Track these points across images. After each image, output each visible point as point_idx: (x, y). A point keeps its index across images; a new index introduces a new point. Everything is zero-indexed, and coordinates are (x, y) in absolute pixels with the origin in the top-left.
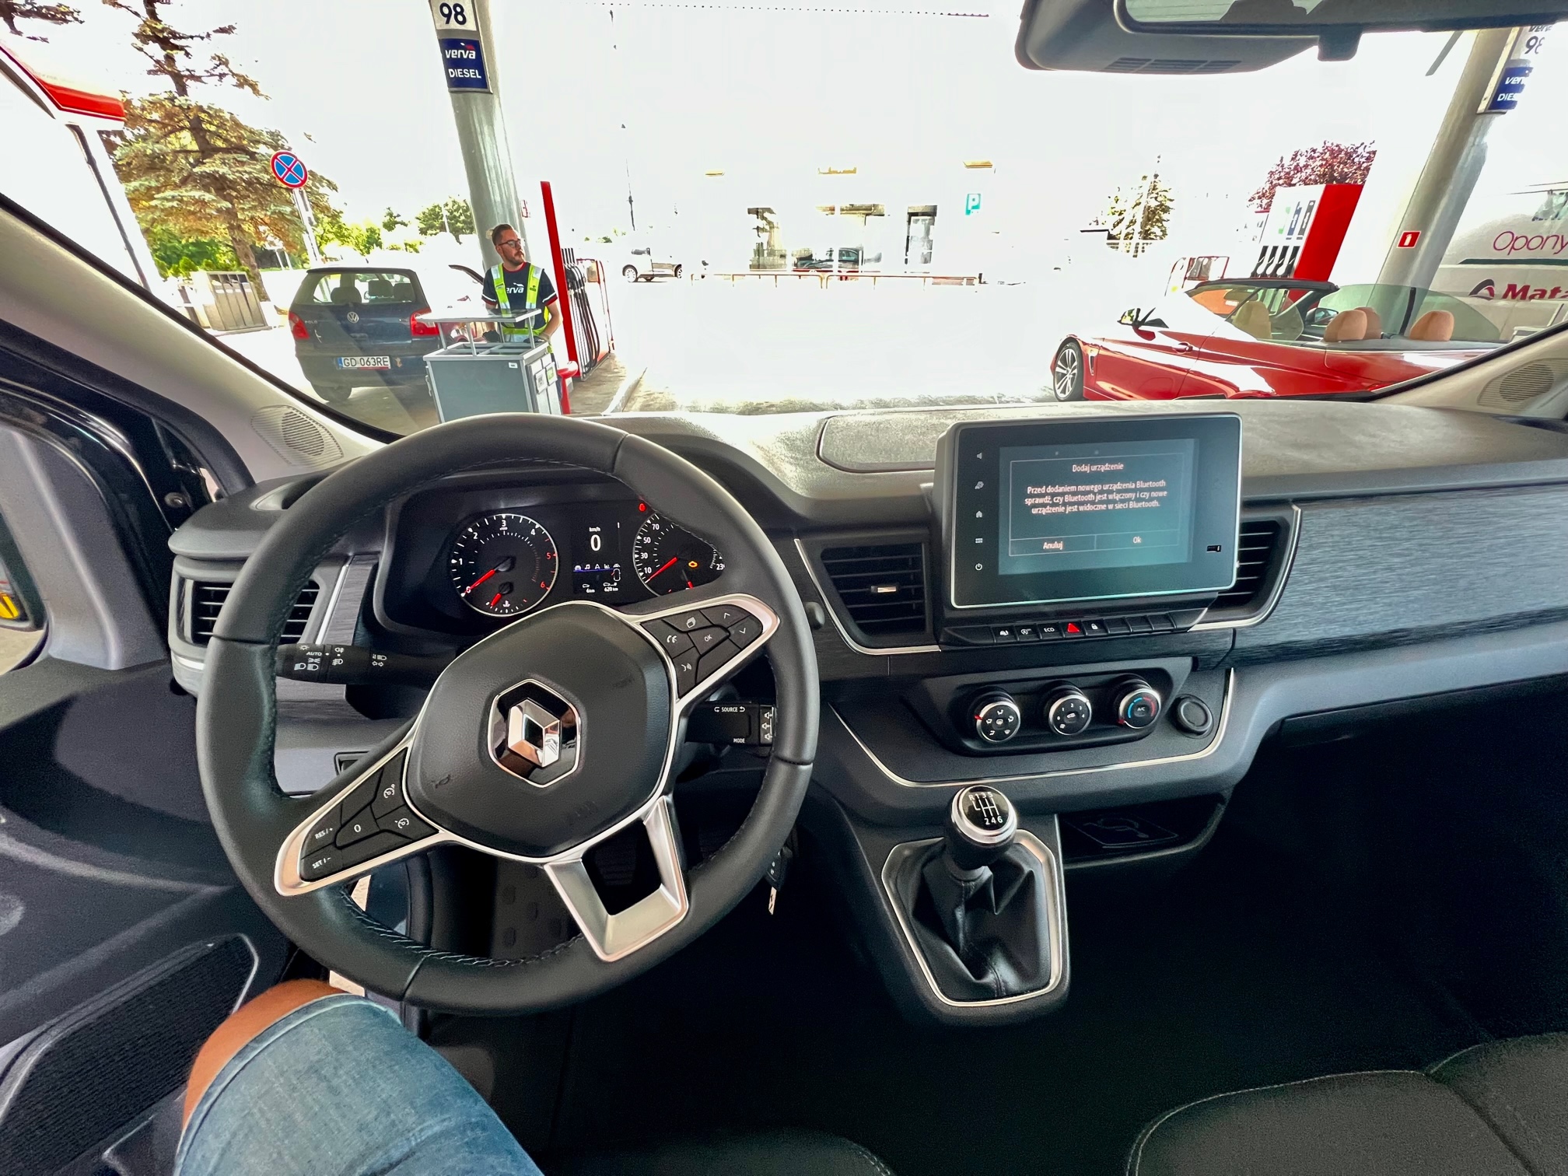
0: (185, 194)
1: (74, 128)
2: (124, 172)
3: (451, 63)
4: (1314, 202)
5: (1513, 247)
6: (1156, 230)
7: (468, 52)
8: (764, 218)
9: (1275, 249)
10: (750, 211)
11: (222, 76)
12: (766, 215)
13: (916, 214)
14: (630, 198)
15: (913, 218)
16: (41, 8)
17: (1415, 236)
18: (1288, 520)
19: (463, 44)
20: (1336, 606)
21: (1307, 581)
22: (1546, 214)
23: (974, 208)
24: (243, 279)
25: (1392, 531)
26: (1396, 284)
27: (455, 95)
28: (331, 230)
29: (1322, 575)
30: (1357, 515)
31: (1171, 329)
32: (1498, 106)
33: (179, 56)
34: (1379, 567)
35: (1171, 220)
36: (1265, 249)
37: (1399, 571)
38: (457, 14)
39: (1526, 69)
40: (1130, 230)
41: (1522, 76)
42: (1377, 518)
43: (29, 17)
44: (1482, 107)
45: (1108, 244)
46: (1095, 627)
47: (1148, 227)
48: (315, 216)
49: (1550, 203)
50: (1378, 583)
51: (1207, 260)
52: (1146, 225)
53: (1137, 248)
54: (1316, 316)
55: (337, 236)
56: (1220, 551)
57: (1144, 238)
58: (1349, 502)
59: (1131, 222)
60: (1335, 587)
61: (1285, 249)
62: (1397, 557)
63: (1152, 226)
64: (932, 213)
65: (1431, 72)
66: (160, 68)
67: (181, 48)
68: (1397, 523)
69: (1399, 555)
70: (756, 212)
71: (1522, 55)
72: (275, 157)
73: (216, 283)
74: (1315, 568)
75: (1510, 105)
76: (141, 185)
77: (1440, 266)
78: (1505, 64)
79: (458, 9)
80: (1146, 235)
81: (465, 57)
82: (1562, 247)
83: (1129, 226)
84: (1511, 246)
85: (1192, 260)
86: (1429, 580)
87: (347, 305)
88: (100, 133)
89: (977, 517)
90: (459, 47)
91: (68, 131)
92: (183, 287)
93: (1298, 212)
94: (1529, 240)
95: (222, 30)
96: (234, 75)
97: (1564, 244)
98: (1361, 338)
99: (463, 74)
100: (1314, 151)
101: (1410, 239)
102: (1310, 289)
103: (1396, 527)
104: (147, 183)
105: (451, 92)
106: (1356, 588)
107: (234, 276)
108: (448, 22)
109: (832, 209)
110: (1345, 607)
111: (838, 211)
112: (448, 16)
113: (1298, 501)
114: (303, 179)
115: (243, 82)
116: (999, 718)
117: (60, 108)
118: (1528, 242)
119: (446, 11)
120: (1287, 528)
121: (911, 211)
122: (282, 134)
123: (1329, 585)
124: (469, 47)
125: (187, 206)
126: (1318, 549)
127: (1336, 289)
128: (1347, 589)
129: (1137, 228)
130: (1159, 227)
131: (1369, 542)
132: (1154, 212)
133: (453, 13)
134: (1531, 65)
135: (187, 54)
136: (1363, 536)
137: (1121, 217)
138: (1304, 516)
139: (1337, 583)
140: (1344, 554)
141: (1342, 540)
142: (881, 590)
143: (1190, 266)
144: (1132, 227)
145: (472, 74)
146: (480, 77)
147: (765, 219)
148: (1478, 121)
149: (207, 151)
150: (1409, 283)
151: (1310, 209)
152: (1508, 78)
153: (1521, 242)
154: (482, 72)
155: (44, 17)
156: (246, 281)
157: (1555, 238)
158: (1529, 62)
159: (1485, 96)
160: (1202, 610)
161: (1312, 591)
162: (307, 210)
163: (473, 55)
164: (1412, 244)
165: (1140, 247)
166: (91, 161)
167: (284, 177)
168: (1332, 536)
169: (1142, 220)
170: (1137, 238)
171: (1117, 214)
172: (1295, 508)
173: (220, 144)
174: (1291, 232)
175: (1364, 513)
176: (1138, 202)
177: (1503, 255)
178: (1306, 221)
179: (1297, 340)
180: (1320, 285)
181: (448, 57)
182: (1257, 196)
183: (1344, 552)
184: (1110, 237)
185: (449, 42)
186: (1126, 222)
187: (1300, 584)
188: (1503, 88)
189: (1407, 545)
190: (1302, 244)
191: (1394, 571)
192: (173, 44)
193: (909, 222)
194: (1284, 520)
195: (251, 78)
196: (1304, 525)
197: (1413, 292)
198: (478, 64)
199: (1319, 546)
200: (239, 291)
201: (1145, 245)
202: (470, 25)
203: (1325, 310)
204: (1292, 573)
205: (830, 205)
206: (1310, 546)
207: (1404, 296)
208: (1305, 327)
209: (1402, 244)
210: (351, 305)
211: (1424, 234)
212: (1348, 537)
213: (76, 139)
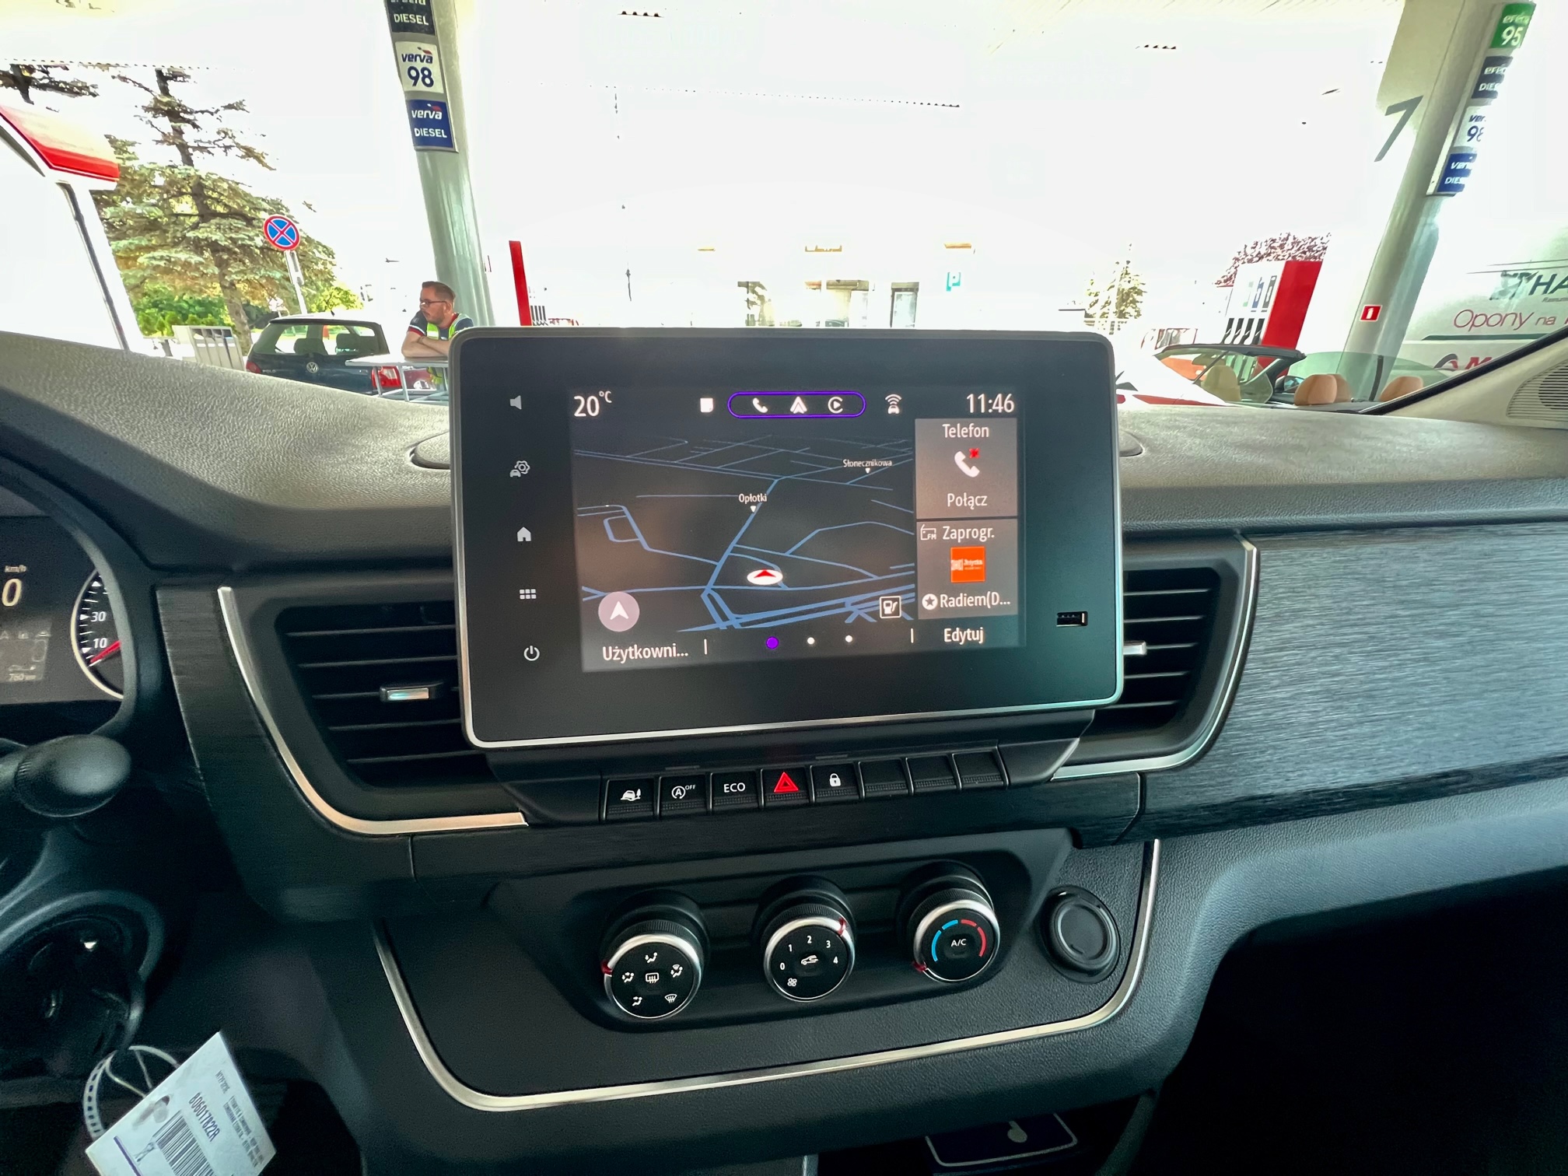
0: (173, 255)
1: (66, 187)
2: (115, 231)
3: (417, 123)
4: (1276, 277)
5: (1473, 325)
6: (1129, 310)
7: (434, 112)
8: (754, 292)
9: (1241, 321)
10: (740, 284)
11: (227, 148)
12: (757, 289)
13: (899, 290)
14: (628, 271)
15: (896, 293)
16: (59, 83)
17: (1376, 310)
18: (1234, 564)
19: (429, 105)
20: (1334, 729)
21: (1276, 682)
22: (1503, 293)
23: (954, 285)
24: (228, 333)
25: (1424, 589)
26: (1364, 352)
27: (421, 153)
28: (337, 296)
29: (1303, 670)
30: (1359, 559)
31: (1140, 392)
32: (1445, 188)
33: (186, 128)
34: (1409, 656)
35: (1145, 302)
36: (1231, 321)
37: (1444, 665)
38: (424, 77)
39: (1469, 155)
40: (1105, 310)
41: (1466, 161)
42: (1396, 566)
43: (45, 90)
44: (1431, 189)
45: (1086, 321)
46: (835, 782)
47: (1122, 308)
48: (304, 275)
49: (1505, 284)
50: (1408, 686)
51: (1176, 332)
52: (1121, 306)
53: (1113, 326)
54: (1285, 384)
55: (342, 301)
56: (1084, 624)
57: (1119, 317)
58: (1341, 535)
59: (1107, 303)
60: (1330, 694)
61: (1251, 321)
62: (1437, 638)
63: (1126, 306)
64: (914, 289)
65: (1381, 157)
66: (166, 140)
67: (188, 121)
68: (1432, 575)
69: (1442, 635)
70: (746, 285)
71: (1464, 142)
72: (269, 221)
73: (197, 337)
74: (1287, 657)
75: (1459, 188)
76: (130, 244)
77: (1404, 342)
78: (1449, 151)
79: (426, 73)
80: (1122, 315)
81: (431, 117)
82: (1521, 324)
83: (1104, 307)
84: (1471, 323)
85: (1161, 331)
86: (1498, 680)
87: (307, 356)
88: (92, 192)
89: (520, 539)
90: (425, 108)
91: (59, 189)
92: (167, 341)
93: (1261, 286)
94: (1489, 317)
95: (230, 107)
96: (238, 146)
97: (1523, 321)
98: (1332, 401)
99: (429, 133)
100: (1274, 241)
101: (1373, 313)
102: (1278, 357)
103: (1429, 583)
104: (136, 242)
105: (417, 150)
106: (1369, 696)
107: (219, 332)
108: (415, 84)
109: (819, 285)
110: (1351, 731)
111: (824, 286)
112: (416, 79)
113: (1252, 533)
114: (294, 241)
115: (249, 153)
116: (651, 968)
117: (51, 167)
118: (1487, 320)
119: (413, 73)
120: (1234, 580)
121: (894, 287)
122: (283, 203)
123: (1318, 689)
124: (434, 107)
125: (174, 266)
126: (1292, 622)
127: (1303, 357)
128: (1350, 697)
129: (1113, 308)
130: (1133, 308)
131: (1386, 610)
132: (1128, 294)
133: (421, 76)
134: (1473, 152)
135: (195, 126)
136: (1373, 598)
137: (1096, 298)
138: (1262, 559)
139: (1334, 687)
140: (1344, 630)
141: (1335, 605)
142: (396, 696)
143: (1159, 337)
144: (1108, 307)
145: (437, 133)
146: (446, 137)
147: (757, 294)
148: (1428, 203)
149: (206, 215)
150: (1376, 352)
151: (1272, 283)
152: (1453, 164)
153: (1480, 320)
154: (448, 132)
155: (62, 90)
156: (231, 336)
157: (1514, 316)
158: (1472, 149)
159: (1432, 180)
160: (1068, 744)
161: (1288, 702)
162: (297, 271)
163: (439, 116)
164: (1374, 317)
165: (1116, 324)
166: (79, 217)
167: (275, 240)
168: (1317, 596)
169: (1116, 301)
170: (1112, 317)
171: (1093, 295)
172: (1248, 546)
173: (220, 209)
174: (1255, 305)
175: (1371, 554)
176: (1112, 284)
177: (1464, 332)
178: (1269, 294)
179: (1267, 403)
180: (1287, 352)
181: (414, 116)
182: (1222, 280)
183: (1342, 627)
184: (1087, 315)
185: (416, 103)
186: (1101, 303)
187: (1264, 687)
188: (1448, 172)
189: (1453, 615)
190: (1266, 316)
191: (1434, 663)
192: (183, 118)
193: (893, 296)
194: (1225, 565)
195: (258, 150)
196: (1263, 576)
197: (1381, 360)
198: (444, 123)
199: (1296, 614)
200: (222, 345)
201: (1120, 324)
202: (438, 88)
203: (1293, 378)
204: (1248, 665)
205: (816, 280)
206: (1277, 615)
207: (1372, 365)
208: (1274, 394)
209: (1364, 317)
210: (311, 356)
211: (1385, 310)
212: (1346, 600)
213: (66, 195)
